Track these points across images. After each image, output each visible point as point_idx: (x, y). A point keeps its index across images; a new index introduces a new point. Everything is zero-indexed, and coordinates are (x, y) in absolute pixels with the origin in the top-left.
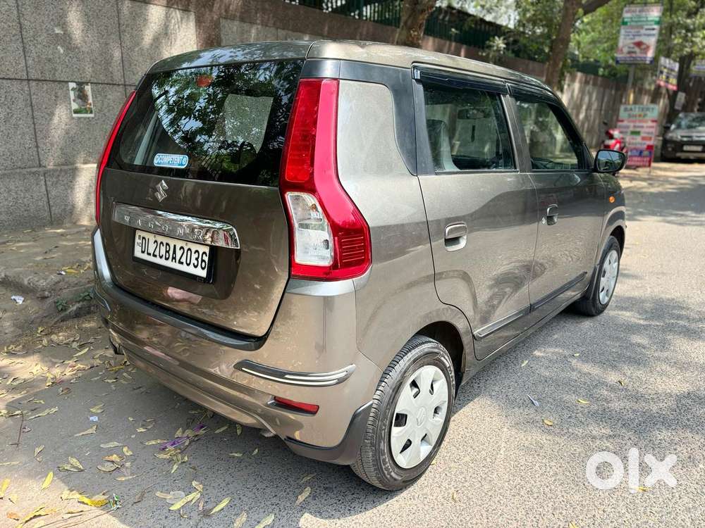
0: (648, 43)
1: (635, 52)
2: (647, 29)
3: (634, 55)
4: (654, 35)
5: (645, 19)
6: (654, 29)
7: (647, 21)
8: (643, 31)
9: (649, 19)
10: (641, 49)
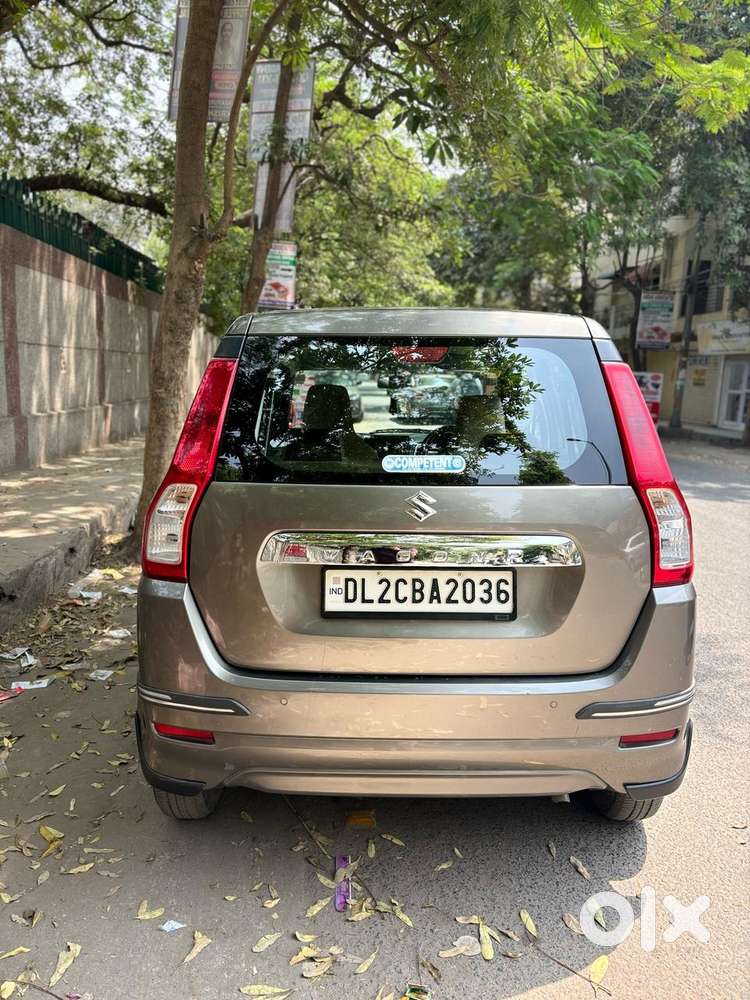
0: (286, 286)
1: (273, 295)
2: (283, 270)
3: (272, 298)
4: (291, 277)
5: (279, 257)
6: (290, 270)
7: (282, 260)
8: (278, 272)
9: (284, 258)
10: (279, 292)
